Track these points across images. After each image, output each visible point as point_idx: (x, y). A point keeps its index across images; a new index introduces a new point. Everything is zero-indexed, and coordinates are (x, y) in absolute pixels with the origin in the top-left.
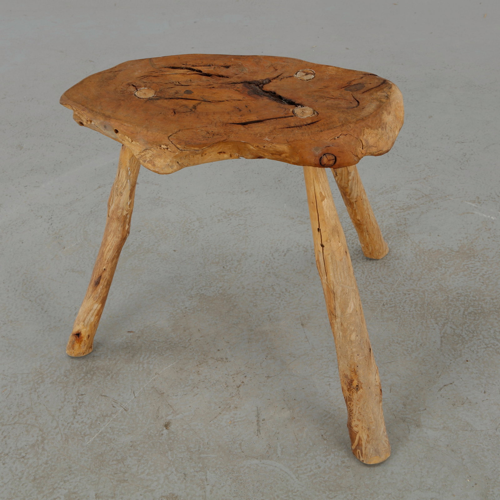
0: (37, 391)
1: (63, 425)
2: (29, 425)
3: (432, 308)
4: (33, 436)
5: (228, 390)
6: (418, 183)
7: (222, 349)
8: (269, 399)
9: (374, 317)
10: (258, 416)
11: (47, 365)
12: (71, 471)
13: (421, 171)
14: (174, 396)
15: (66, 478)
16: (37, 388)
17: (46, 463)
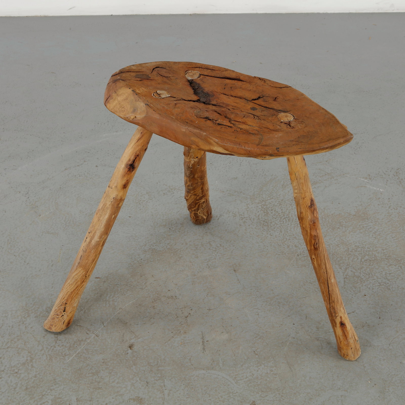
0: (25, 323)
1: (47, 348)
2: (19, 348)
3: (336, 257)
4: (23, 357)
5: (178, 320)
6: (321, 165)
7: (172, 290)
8: (211, 326)
9: (291, 264)
10: (203, 338)
11: (31, 304)
12: (56, 382)
13: (323, 156)
14: (135, 325)
15: (52, 387)
16: (25, 321)
17: (35, 377)
